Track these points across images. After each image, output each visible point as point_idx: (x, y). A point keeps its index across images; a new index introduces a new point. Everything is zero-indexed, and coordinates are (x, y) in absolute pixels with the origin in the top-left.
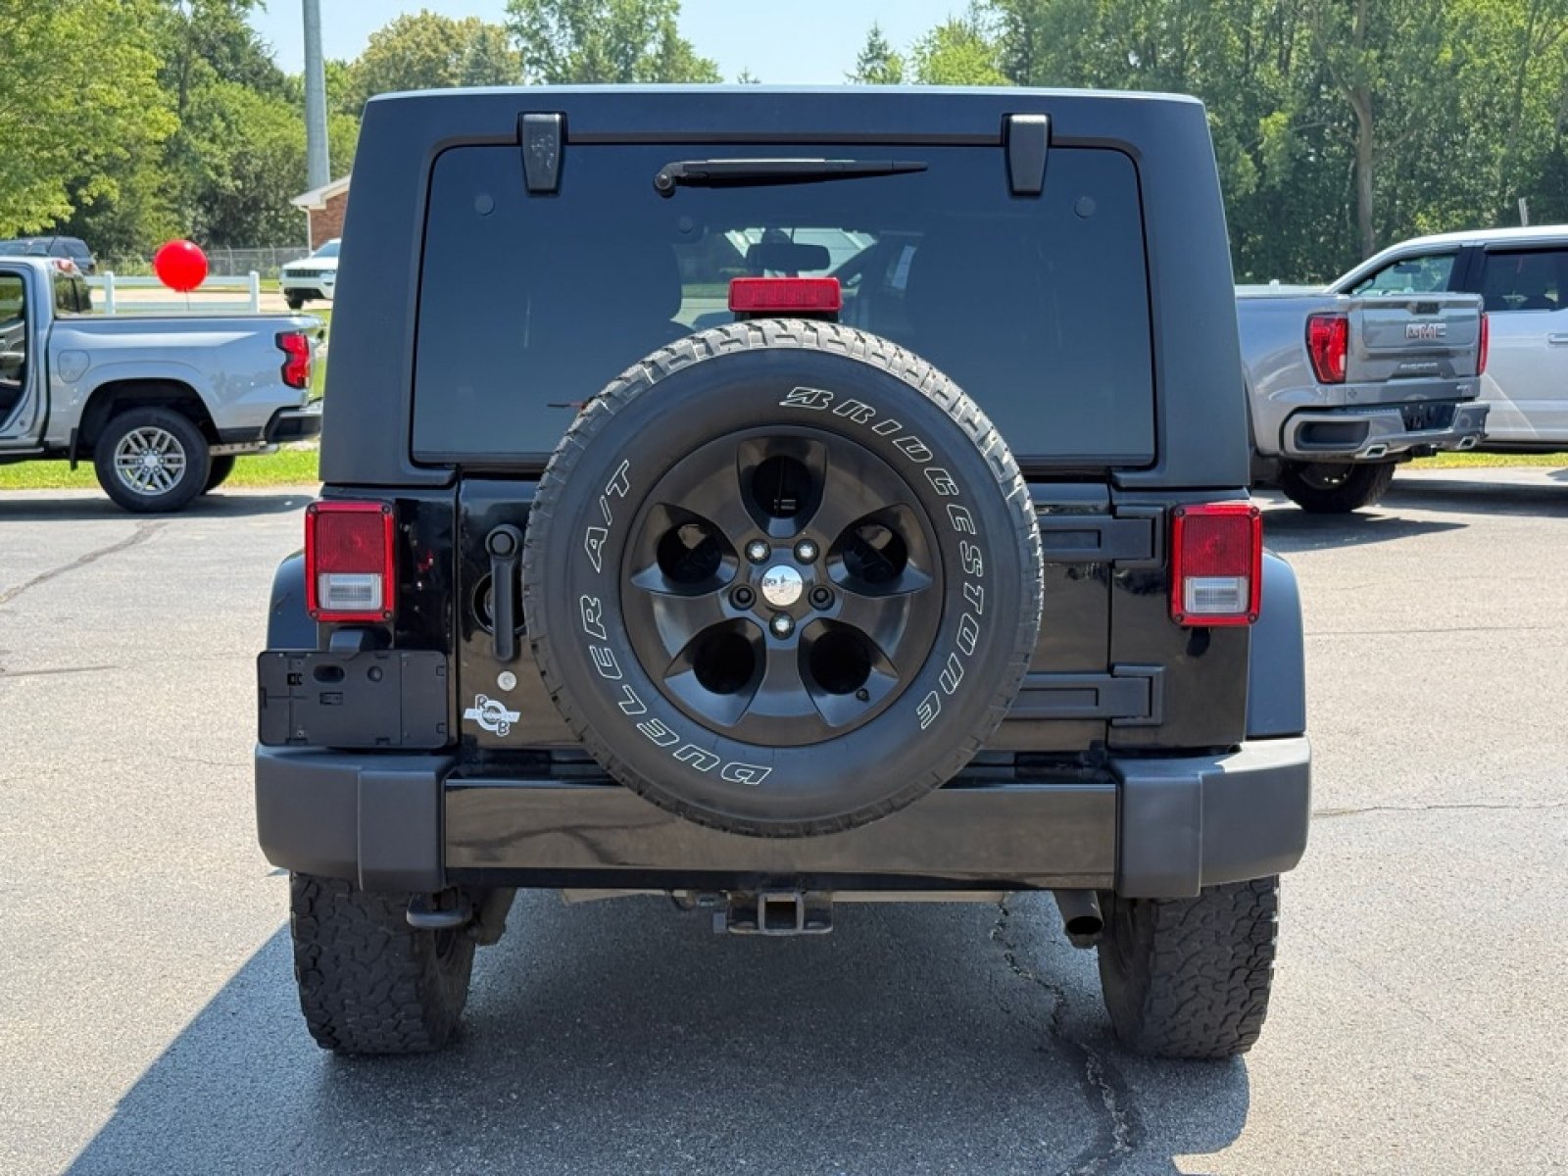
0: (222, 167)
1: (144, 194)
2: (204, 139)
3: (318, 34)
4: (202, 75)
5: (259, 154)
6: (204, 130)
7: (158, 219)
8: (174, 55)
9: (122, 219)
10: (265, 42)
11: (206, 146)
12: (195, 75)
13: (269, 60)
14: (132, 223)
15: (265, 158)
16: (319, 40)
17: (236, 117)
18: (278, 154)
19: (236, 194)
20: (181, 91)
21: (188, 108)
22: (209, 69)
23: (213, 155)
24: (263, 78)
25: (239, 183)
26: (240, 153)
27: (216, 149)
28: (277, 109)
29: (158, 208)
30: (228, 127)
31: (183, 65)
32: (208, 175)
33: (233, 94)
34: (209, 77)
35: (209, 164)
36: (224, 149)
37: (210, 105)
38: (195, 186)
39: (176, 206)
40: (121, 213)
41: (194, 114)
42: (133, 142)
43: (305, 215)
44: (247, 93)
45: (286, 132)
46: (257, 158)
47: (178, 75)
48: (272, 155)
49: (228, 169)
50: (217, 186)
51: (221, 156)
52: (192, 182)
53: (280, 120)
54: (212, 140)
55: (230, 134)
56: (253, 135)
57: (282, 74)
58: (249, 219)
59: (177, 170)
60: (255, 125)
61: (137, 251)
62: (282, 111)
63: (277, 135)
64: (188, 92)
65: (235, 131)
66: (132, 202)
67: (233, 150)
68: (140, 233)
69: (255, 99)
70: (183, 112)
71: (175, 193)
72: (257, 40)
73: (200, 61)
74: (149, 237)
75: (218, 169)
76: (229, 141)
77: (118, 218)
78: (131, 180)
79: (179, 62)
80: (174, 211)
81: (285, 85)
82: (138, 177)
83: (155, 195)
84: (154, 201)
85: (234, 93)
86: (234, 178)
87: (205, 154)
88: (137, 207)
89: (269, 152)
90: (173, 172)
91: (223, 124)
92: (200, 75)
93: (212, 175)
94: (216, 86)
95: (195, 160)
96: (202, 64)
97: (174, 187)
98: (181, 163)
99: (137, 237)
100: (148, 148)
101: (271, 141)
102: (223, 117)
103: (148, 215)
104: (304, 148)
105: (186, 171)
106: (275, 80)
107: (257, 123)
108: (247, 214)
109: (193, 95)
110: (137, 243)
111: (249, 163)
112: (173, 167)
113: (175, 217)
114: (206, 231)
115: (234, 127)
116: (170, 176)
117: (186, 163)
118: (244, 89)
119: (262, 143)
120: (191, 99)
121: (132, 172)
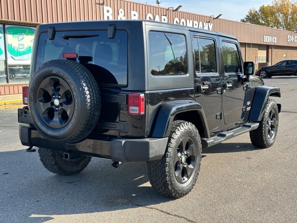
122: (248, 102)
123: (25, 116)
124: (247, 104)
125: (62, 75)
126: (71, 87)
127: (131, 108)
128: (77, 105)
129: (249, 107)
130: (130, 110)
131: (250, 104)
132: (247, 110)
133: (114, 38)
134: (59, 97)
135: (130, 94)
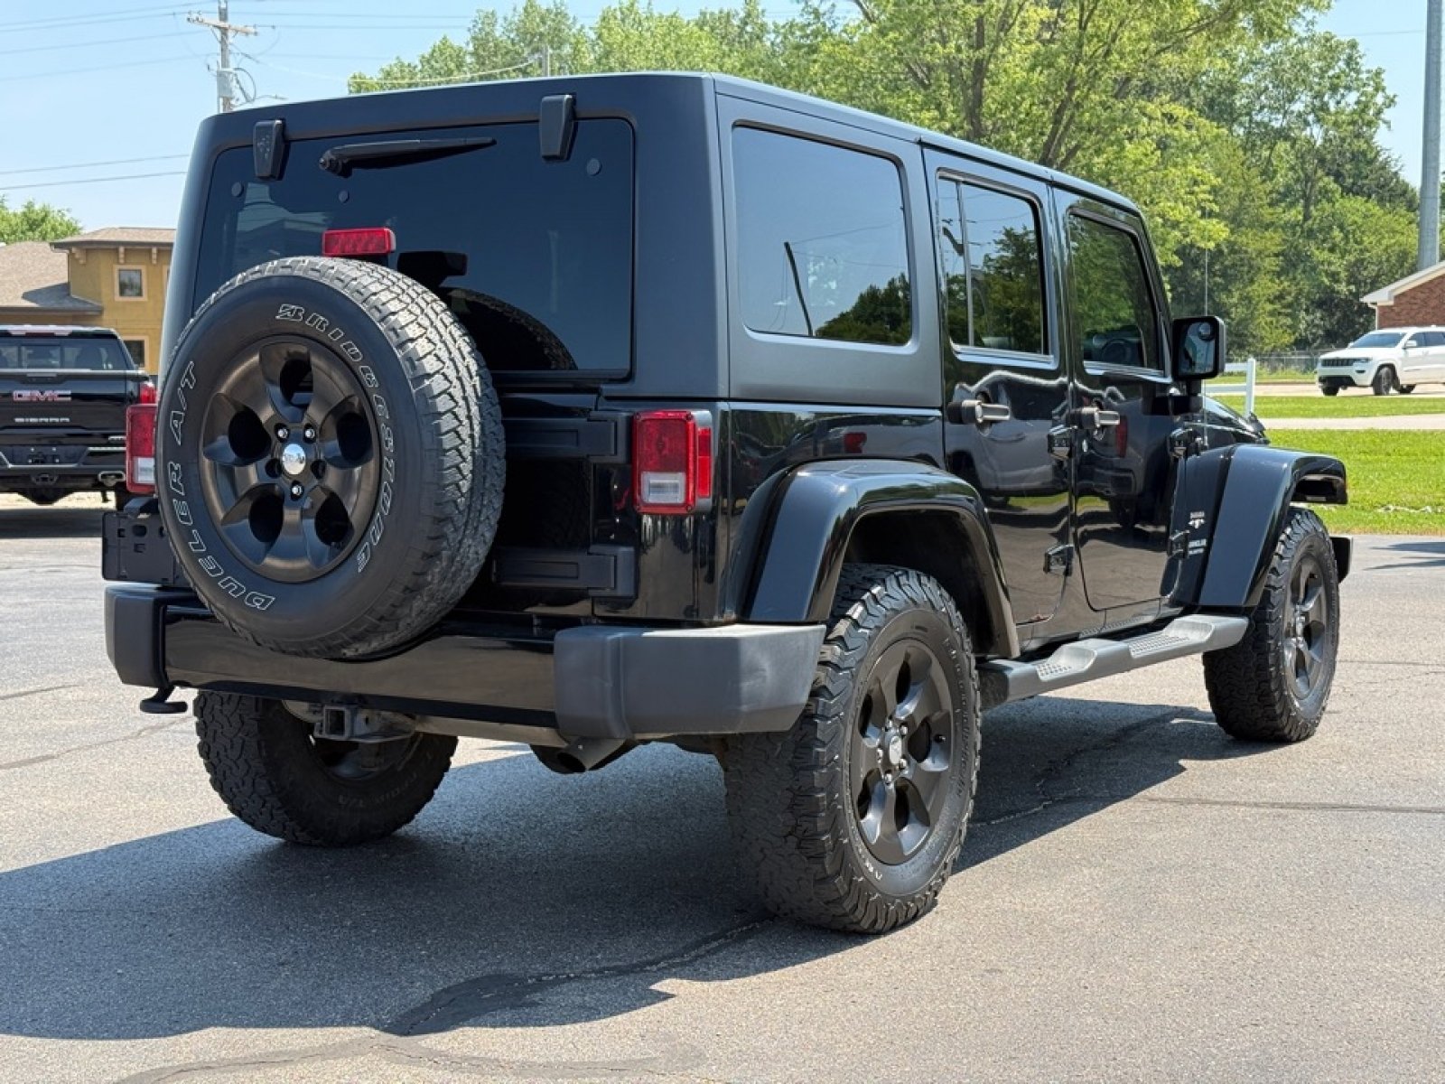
0: (1338, 273)
1: (1259, 302)
2: (1323, 250)
3: (1437, 146)
4: (1327, 192)
5: (1375, 260)
6: (1324, 241)
7: (1272, 322)
8: (1302, 175)
9: (1238, 324)
10: (1394, 157)
11: (1325, 255)
12: (1320, 193)
13: (1396, 173)
14: (1246, 327)
15: (1381, 262)
16: (1437, 151)
17: (1353, 227)
18: (1393, 260)
19: (1351, 298)
20: (1306, 207)
21: (1310, 222)
22: (1333, 186)
23: (1330, 263)
24: (1390, 191)
25: (1353, 288)
26: (1357, 261)
27: (1333, 258)
28: (1398, 218)
29: (1271, 314)
30: (1346, 237)
31: (1309, 184)
32: (1323, 282)
33: (1354, 208)
34: (1333, 192)
35: (1326, 272)
36: (1343, 257)
37: (1330, 218)
38: (1309, 292)
39: (1289, 311)
40: (1237, 319)
41: (1315, 227)
42: (1254, 256)
43: (1374, 311)
44: (1369, 205)
45: (1402, 239)
46: (1372, 263)
47: (1305, 193)
48: (1388, 260)
49: (1343, 275)
50: (1333, 291)
51: (1338, 264)
52: (1306, 289)
53: (1399, 228)
54: (1332, 250)
55: (1347, 243)
56: (1371, 243)
57: (1407, 185)
58: (1362, 320)
59: (1294, 279)
60: (1374, 233)
61: (1249, 352)
62: (1401, 219)
63: (1393, 241)
64: (1312, 208)
65: (1351, 240)
66: (1248, 309)
67: (1351, 258)
68: (1254, 337)
69: (1377, 210)
70: (1306, 225)
71: (1289, 299)
72: (1385, 156)
73: (1326, 179)
74: (1262, 338)
75: (1334, 277)
76: (1346, 250)
77: (1234, 323)
78: (1249, 289)
79: (1307, 182)
80: (1287, 315)
81: (1409, 196)
82: (1255, 286)
83: (1272, 302)
84: (1269, 307)
85: (1357, 205)
86: (1349, 283)
87: (1322, 263)
88: (1252, 313)
89: (1384, 258)
90: (1291, 280)
91: (1342, 235)
92: (1325, 192)
93: (1326, 281)
94: (1341, 200)
95: (1314, 269)
96: (1329, 182)
97: (1289, 294)
98: (1300, 271)
99: (1251, 340)
100: (1267, 260)
101: (1387, 247)
102: (1341, 228)
103: (1263, 320)
104: (1415, 253)
105: (1302, 279)
106: (1399, 192)
107: (1376, 232)
108: (1361, 316)
109: (1317, 210)
110: (1250, 345)
111: (1365, 269)
112: (1291, 276)
113: (1289, 321)
114: (1321, 332)
115: (1351, 236)
116: (1286, 284)
117: (1304, 272)
118: (1367, 201)
119: (1378, 250)
120: (1315, 213)
121: (1252, 281)
122: (1192, 516)
123: (136, 546)
124: (1191, 523)
125: (321, 327)
126: (364, 377)
127: (650, 479)
128: (391, 463)
129: (1200, 538)
130: (645, 489)
131: (1202, 526)
132: (1191, 552)
133: (568, 159)
134: (308, 434)
135: (644, 414)
